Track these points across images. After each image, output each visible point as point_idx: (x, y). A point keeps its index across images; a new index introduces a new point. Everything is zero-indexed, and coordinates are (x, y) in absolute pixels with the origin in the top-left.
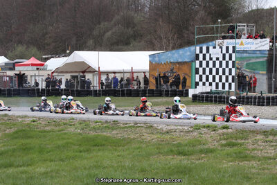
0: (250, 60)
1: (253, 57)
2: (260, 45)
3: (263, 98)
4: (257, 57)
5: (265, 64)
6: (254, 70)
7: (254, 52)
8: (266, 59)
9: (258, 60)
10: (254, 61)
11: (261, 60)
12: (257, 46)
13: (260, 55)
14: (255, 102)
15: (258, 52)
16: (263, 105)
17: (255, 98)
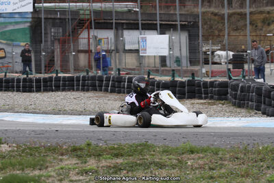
0: (6, 27)
1: (11, 23)
2: (19, 5)
3: (31, 80)
4: (17, 23)
5: (28, 32)
6: (12, 40)
7: (11, 15)
8: (29, 24)
9: (17, 27)
10: (11, 28)
11: (22, 26)
12: (15, 7)
13: (20, 20)
14: (18, 87)
15: (17, 16)
16: (30, 91)
17: (19, 80)
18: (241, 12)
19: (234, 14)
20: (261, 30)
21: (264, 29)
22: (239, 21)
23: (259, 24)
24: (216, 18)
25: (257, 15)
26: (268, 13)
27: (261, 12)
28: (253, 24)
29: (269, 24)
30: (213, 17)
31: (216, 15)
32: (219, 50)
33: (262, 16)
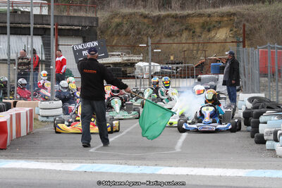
18: (177, 15)
19: (168, 16)
20: (199, 36)
21: (203, 36)
22: (173, 25)
23: (198, 30)
24: (146, 21)
25: (195, 18)
26: (209, 16)
27: (200, 15)
28: (190, 30)
29: (209, 30)
30: (142, 20)
31: (145, 17)
32: (141, 61)
33: (201, 20)
